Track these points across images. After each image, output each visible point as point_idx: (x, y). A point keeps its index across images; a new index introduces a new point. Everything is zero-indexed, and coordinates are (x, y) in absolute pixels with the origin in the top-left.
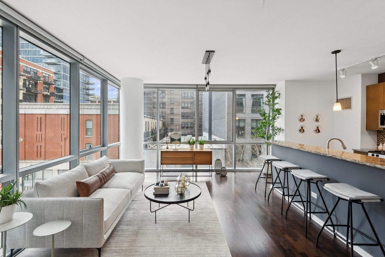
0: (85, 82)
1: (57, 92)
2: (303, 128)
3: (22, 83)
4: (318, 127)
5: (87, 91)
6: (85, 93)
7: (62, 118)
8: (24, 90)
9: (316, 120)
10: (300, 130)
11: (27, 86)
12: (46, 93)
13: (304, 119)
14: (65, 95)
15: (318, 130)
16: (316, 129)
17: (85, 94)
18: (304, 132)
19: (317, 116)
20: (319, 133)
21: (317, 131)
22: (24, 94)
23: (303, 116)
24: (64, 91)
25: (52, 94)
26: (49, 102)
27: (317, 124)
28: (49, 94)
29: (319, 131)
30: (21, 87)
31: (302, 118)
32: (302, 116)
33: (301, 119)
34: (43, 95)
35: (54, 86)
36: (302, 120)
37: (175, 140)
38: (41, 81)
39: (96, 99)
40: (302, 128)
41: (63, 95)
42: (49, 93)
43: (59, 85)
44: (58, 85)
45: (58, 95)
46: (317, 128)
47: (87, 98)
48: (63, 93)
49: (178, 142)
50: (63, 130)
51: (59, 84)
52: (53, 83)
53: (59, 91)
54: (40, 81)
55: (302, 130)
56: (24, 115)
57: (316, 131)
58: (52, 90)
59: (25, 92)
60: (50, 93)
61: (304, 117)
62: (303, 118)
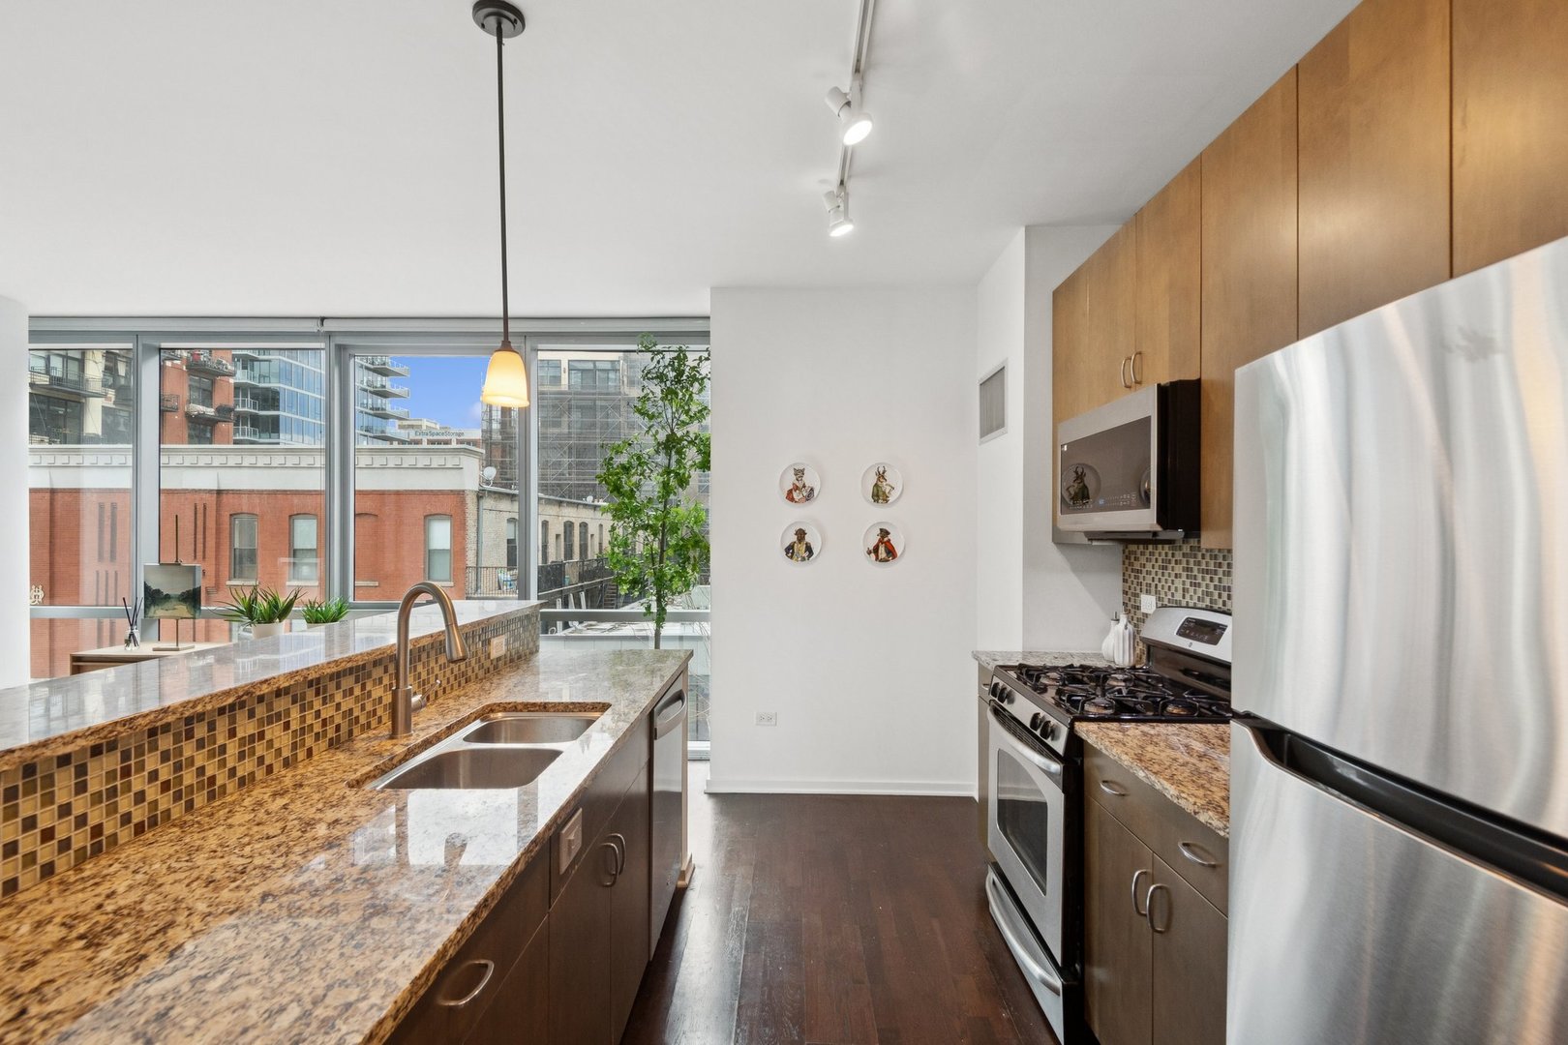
0: (372, 367)
1: (254, 404)
2: (808, 538)
3: (101, 367)
4: (888, 533)
5: (379, 401)
6: (372, 409)
7: (196, 508)
8: (105, 396)
9: (878, 496)
10: (790, 551)
11: (123, 382)
12: (198, 408)
13: (812, 490)
14: (286, 417)
15: (884, 549)
16: (874, 540)
17: (372, 412)
18: (809, 556)
19: (881, 476)
20: (893, 567)
21: (882, 553)
22: (106, 410)
23: (802, 472)
24: (283, 399)
25: (224, 412)
26: (211, 443)
27: (880, 515)
28: (210, 412)
29: (891, 552)
30: (95, 386)
31: (800, 485)
32: (799, 473)
33: (796, 488)
34: (188, 416)
35: (232, 381)
36: (799, 492)
37: (168, 597)
38: (178, 362)
39: (423, 434)
40: (801, 534)
41: (278, 416)
42: (213, 410)
43: (264, 377)
44: (262, 379)
45: (261, 416)
46: (883, 537)
47: (379, 429)
48: (277, 408)
49: (183, 609)
50: (200, 554)
51: (265, 371)
52: (229, 367)
53: (265, 400)
54: (175, 362)
55: (799, 548)
56: (47, 496)
57: (876, 550)
58: (224, 396)
59: (110, 404)
60: (218, 410)
61: (810, 479)
62: (804, 486)
